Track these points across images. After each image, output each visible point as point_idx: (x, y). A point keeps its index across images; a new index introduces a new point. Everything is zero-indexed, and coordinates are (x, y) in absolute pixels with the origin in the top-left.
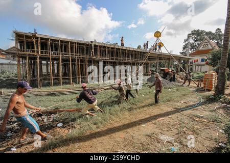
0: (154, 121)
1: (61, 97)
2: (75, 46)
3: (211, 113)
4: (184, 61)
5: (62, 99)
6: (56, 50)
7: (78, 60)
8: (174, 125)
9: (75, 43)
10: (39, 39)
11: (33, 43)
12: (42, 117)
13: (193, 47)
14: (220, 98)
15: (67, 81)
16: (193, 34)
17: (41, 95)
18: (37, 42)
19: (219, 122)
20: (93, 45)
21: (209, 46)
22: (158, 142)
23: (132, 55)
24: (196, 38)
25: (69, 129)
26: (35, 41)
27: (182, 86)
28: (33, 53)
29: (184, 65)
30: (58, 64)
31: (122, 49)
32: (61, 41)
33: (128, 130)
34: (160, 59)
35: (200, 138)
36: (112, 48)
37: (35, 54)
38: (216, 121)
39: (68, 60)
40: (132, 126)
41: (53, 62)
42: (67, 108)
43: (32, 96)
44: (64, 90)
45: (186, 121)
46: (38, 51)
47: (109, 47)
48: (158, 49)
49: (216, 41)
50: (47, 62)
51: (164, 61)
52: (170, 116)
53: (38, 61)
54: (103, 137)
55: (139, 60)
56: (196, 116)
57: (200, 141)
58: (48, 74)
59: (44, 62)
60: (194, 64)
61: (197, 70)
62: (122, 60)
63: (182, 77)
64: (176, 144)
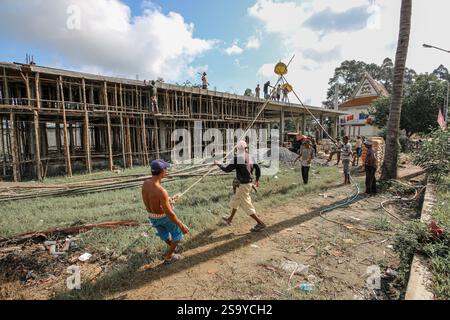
0: (273, 236)
1: (89, 198)
2: (118, 91)
3: (373, 214)
4: (330, 118)
5: (91, 200)
6: (76, 99)
7: (125, 119)
8: (309, 240)
9: (118, 85)
10: (38, 76)
11: (24, 84)
12: (46, 243)
13: (344, 91)
14: (390, 185)
15: (103, 163)
16: (344, 68)
17: (44, 195)
18: (32, 82)
19: (387, 229)
20: (155, 90)
21: (372, 90)
22: (280, 276)
23: (235, 109)
24: (349, 76)
25: (105, 264)
26: (27, 81)
27: (326, 165)
28: (24, 107)
29: (329, 125)
30: (83, 129)
31: (214, 97)
32: (87, 81)
33: (224, 257)
34: (287, 114)
35: (354, 262)
36: (194, 95)
37: (30, 107)
38: (382, 228)
39: (103, 120)
40: (233, 249)
41: (70, 125)
42: (101, 220)
43: (24, 198)
44: (97, 183)
45: (331, 233)
46: (35, 102)
47: (188, 94)
48: (282, 96)
49: (384, 82)
50: (58, 125)
51: (295, 118)
52: (302, 224)
53: (36, 123)
54: (175, 276)
55: (247, 119)
56: (349, 221)
57: (353, 266)
58: (60, 149)
59: (50, 125)
60: (347, 123)
61: (352, 134)
62: (215, 118)
63: (326, 147)
64: (312, 276)
